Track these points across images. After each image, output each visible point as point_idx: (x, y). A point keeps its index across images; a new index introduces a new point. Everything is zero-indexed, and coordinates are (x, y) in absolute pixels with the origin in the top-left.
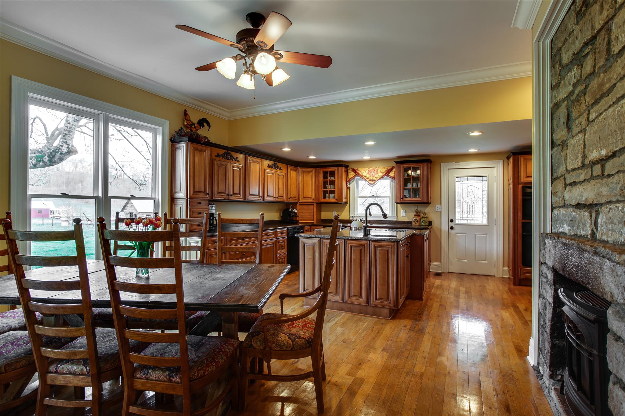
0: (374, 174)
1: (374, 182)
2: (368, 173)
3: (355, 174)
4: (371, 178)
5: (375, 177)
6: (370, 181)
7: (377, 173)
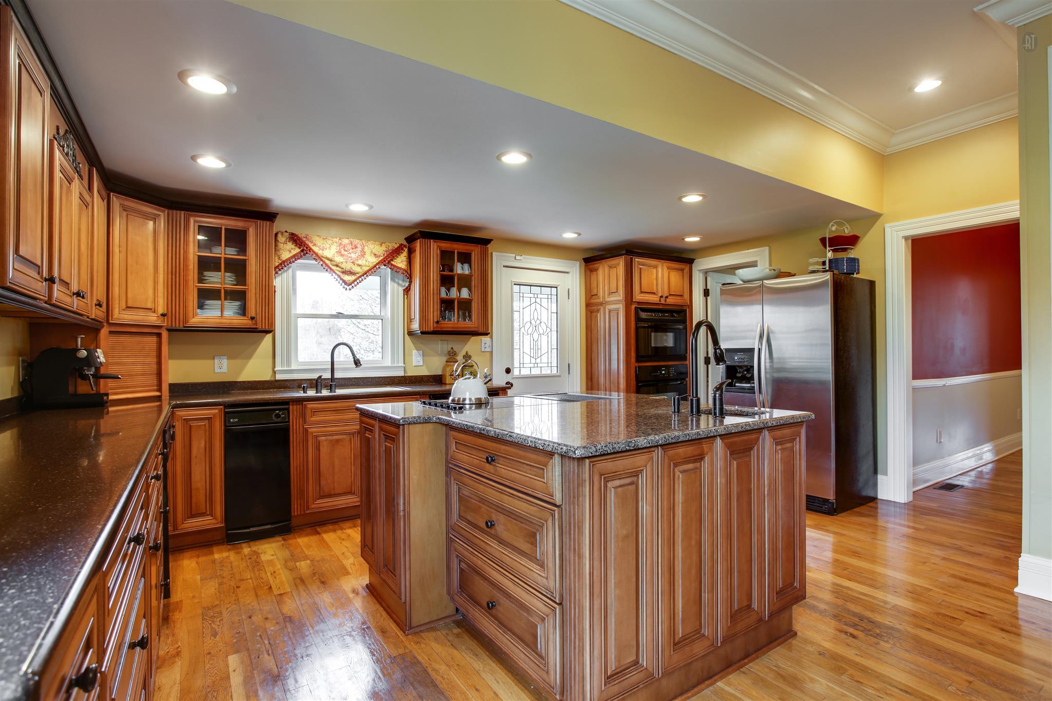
0: (353, 256)
1: (353, 278)
2: (339, 252)
3: (298, 250)
4: (348, 266)
5: (359, 265)
6: (343, 272)
7: (363, 254)
